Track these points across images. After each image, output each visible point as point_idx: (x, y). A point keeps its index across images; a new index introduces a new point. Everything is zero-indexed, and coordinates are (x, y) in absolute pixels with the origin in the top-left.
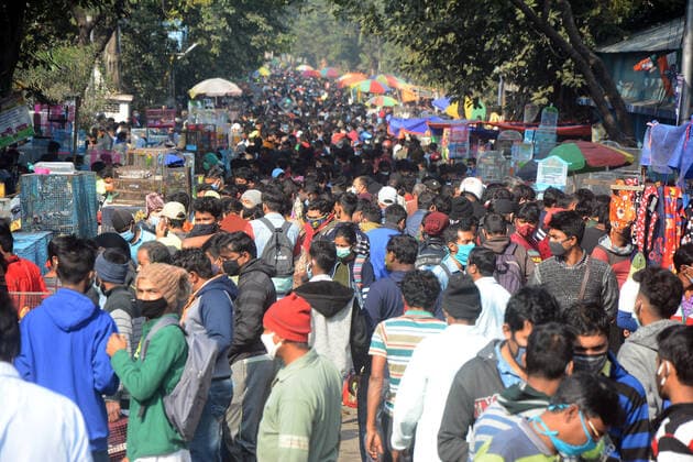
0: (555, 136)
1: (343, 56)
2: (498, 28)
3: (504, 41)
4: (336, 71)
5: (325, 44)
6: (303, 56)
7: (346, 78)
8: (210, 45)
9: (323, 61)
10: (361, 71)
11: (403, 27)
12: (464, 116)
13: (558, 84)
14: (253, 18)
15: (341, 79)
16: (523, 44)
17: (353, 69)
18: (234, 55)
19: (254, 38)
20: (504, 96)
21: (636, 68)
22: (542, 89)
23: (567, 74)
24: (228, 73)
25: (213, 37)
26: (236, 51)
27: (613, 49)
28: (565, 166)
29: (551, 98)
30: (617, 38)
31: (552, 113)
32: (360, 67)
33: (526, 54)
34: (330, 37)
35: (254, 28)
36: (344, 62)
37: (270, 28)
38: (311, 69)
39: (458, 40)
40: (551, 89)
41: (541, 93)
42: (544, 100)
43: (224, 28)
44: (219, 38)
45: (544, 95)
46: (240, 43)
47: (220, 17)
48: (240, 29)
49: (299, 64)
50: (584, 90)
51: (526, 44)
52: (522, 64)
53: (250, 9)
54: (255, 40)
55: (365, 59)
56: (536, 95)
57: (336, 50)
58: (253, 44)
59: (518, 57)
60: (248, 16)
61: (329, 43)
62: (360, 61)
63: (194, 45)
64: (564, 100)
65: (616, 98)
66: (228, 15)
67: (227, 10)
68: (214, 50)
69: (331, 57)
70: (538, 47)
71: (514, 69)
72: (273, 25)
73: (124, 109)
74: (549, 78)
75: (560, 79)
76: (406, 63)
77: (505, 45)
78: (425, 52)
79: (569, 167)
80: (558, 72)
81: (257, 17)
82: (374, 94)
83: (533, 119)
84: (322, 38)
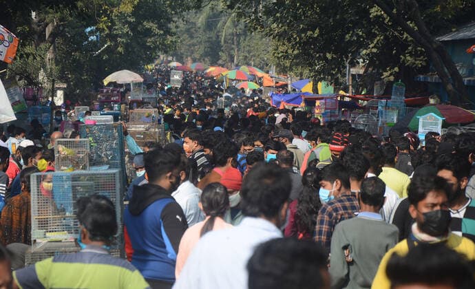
0: (403, 104)
1: (206, 54)
2: (356, 24)
3: (361, 33)
4: (201, 65)
5: (190, 46)
7: (212, 70)
8: (117, 46)
9: (189, 58)
10: (220, 65)
13: (402, 66)
14: (148, 25)
15: (208, 71)
16: (375, 36)
17: (213, 64)
18: (134, 52)
19: (149, 40)
20: (351, 78)
21: (468, 50)
22: (390, 70)
23: (408, 58)
24: (134, 67)
25: (119, 39)
26: (135, 50)
27: (446, 38)
28: (440, 120)
29: (397, 76)
30: (447, 31)
31: (400, 86)
32: (220, 62)
33: (377, 43)
34: (195, 41)
35: (148, 33)
36: (206, 59)
37: (162, 32)
38: (180, 64)
40: (396, 69)
41: (389, 72)
42: (392, 78)
43: (128, 32)
44: (124, 40)
45: (391, 74)
46: (138, 44)
47: (124, 24)
48: (140, 34)
50: (424, 70)
51: (378, 35)
52: (375, 50)
53: (146, 18)
54: (149, 41)
55: (223, 56)
56: (386, 74)
57: (200, 50)
58: (148, 44)
59: (371, 46)
60: (145, 23)
61: (194, 45)
63: (106, 46)
64: (407, 75)
66: (130, 23)
67: (129, 19)
68: (120, 49)
69: (197, 56)
70: (386, 38)
71: (368, 55)
72: (163, 30)
73: (60, 93)
74: (395, 61)
75: (404, 61)
76: (282, 52)
77: (361, 36)
78: (296, 44)
79: (444, 121)
80: (401, 56)
81: (151, 24)
82: (239, 81)
83: (382, 92)
84: (188, 41)
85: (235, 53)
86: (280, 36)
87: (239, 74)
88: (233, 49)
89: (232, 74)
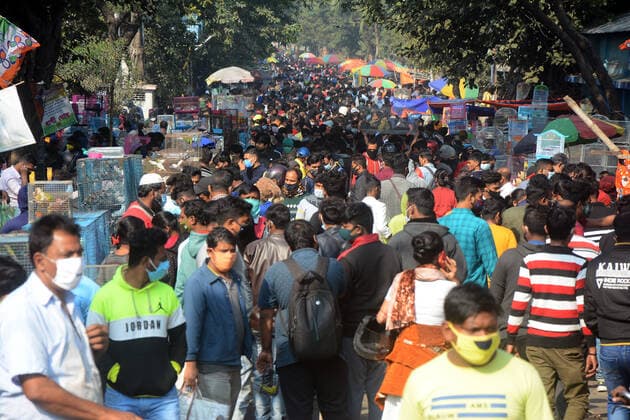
0: (546, 112)
1: (340, 45)
2: (491, 14)
3: (498, 25)
4: (336, 57)
5: (325, 33)
6: (305, 45)
7: (347, 64)
8: (224, 37)
9: (325, 48)
10: (359, 57)
11: (404, 15)
12: (460, 97)
13: (548, 66)
14: (263, 11)
15: (342, 65)
16: (515, 28)
17: (352, 56)
18: (245, 45)
19: (263, 30)
20: (496, 76)
21: (622, 47)
22: (533, 69)
23: (556, 55)
24: (242, 62)
25: (226, 30)
26: (247, 42)
27: (598, 30)
28: (563, 138)
29: (541, 76)
30: (602, 20)
31: (543, 90)
32: (359, 53)
33: (518, 38)
34: (330, 27)
35: (263, 21)
36: (344, 49)
37: (278, 20)
38: (312, 56)
39: (454, 25)
40: (541, 68)
41: (532, 72)
42: (536, 80)
43: (236, 21)
44: (232, 30)
45: (534, 75)
46: (250, 34)
47: (232, 11)
48: (251, 22)
49: (302, 52)
50: (573, 69)
51: (519, 28)
52: (515, 46)
53: (259, 3)
54: (264, 31)
55: (363, 45)
56: (528, 74)
57: (337, 37)
58: (262, 35)
59: (510, 41)
60: (258, 9)
61: (330, 32)
62: (359, 48)
63: (210, 37)
64: (554, 78)
65: (604, 75)
66: (239, 9)
67: (239, 5)
68: (227, 41)
69: (332, 45)
70: (529, 30)
71: (507, 51)
72: (280, 17)
73: (149, 97)
74: (540, 59)
75: (550, 58)
76: (406, 48)
77: (499, 29)
78: (423, 38)
79: (566, 139)
80: (548, 53)
81: (266, 11)
82: (374, 78)
83: (525, 97)
84: (323, 28)
85: (376, 42)
86: (403, 29)
87: (374, 69)
88: (374, 37)
89: (365, 70)
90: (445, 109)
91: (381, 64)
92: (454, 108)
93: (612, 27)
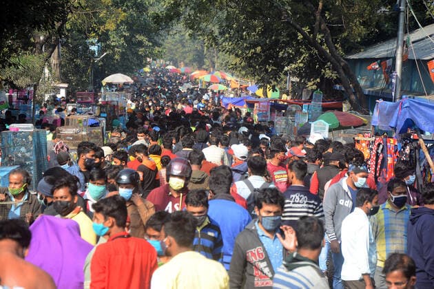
0: (321, 108)
1: (194, 60)
2: (288, 44)
3: (291, 51)
4: (189, 69)
5: (183, 53)
6: (170, 60)
7: (196, 73)
8: (114, 54)
9: (182, 63)
10: (204, 69)
11: (230, 44)
12: (267, 96)
13: (322, 78)
14: (140, 37)
15: (193, 74)
16: (302, 54)
17: (200, 68)
18: (128, 59)
19: (141, 49)
20: (290, 84)
21: (369, 68)
22: (313, 80)
23: (328, 71)
24: (125, 70)
25: (116, 49)
26: (130, 57)
27: (355, 57)
28: (327, 126)
29: (319, 85)
30: (357, 50)
31: (319, 94)
32: (204, 67)
33: (304, 59)
34: (187, 49)
35: (140, 44)
36: (194, 64)
37: (151, 44)
38: (174, 68)
39: (263, 51)
40: (318, 80)
41: (313, 82)
42: (314, 87)
43: (123, 44)
44: (120, 50)
45: (314, 84)
46: (133, 54)
47: (120, 37)
48: (132, 44)
49: (167, 65)
50: (338, 81)
51: (304, 53)
52: (301, 65)
53: (138, 32)
54: (141, 51)
55: (207, 62)
56: (310, 84)
57: (190, 56)
58: (140, 53)
59: (298, 62)
60: (137, 37)
61: (186, 52)
62: (204, 64)
63: (105, 54)
64: (326, 87)
65: (357, 85)
66: (125, 36)
67: (124, 33)
68: (117, 57)
69: (187, 61)
70: (311, 55)
71: (296, 68)
72: (152, 42)
73: (63, 92)
74: (317, 74)
75: (324, 74)
76: (232, 64)
77: (291, 54)
78: (243, 58)
79: (330, 126)
80: (323, 70)
81: (142, 37)
82: (213, 83)
83: (308, 98)
84: (181, 50)
85: (215, 60)
86: (230, 52)
87: (213, 78)
88: (214, 56)
89: (207, 78)
90: (256, 105)
91: (218, 74)
92: (261, 104)
93: (363, 55)
